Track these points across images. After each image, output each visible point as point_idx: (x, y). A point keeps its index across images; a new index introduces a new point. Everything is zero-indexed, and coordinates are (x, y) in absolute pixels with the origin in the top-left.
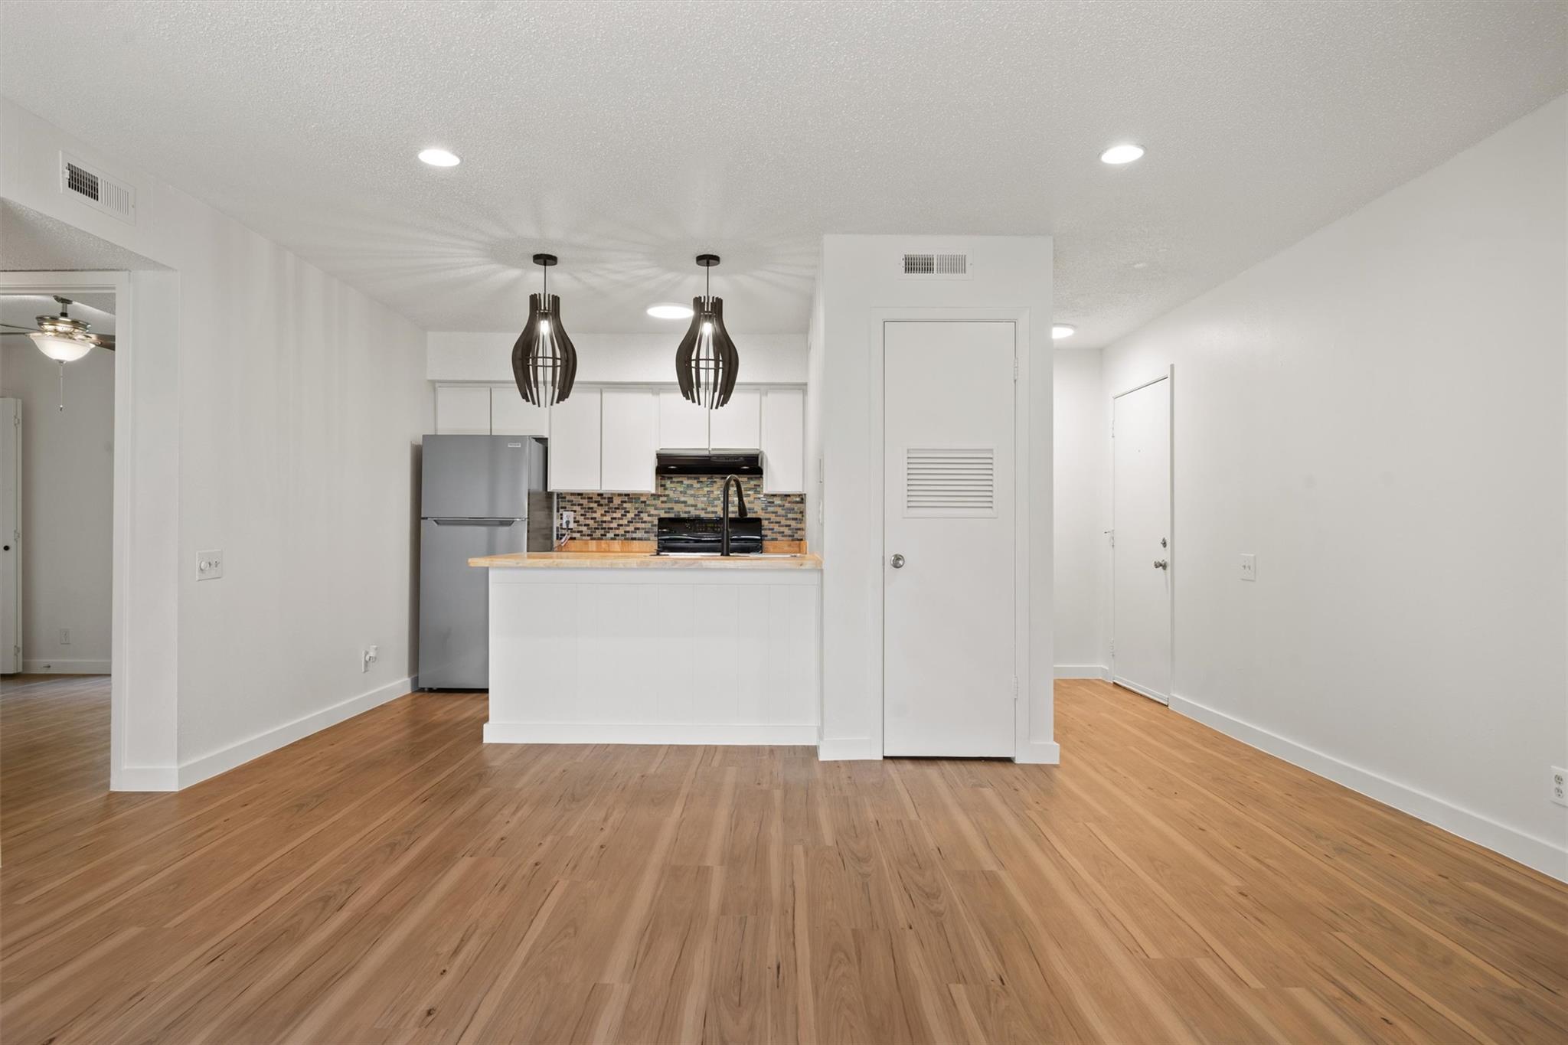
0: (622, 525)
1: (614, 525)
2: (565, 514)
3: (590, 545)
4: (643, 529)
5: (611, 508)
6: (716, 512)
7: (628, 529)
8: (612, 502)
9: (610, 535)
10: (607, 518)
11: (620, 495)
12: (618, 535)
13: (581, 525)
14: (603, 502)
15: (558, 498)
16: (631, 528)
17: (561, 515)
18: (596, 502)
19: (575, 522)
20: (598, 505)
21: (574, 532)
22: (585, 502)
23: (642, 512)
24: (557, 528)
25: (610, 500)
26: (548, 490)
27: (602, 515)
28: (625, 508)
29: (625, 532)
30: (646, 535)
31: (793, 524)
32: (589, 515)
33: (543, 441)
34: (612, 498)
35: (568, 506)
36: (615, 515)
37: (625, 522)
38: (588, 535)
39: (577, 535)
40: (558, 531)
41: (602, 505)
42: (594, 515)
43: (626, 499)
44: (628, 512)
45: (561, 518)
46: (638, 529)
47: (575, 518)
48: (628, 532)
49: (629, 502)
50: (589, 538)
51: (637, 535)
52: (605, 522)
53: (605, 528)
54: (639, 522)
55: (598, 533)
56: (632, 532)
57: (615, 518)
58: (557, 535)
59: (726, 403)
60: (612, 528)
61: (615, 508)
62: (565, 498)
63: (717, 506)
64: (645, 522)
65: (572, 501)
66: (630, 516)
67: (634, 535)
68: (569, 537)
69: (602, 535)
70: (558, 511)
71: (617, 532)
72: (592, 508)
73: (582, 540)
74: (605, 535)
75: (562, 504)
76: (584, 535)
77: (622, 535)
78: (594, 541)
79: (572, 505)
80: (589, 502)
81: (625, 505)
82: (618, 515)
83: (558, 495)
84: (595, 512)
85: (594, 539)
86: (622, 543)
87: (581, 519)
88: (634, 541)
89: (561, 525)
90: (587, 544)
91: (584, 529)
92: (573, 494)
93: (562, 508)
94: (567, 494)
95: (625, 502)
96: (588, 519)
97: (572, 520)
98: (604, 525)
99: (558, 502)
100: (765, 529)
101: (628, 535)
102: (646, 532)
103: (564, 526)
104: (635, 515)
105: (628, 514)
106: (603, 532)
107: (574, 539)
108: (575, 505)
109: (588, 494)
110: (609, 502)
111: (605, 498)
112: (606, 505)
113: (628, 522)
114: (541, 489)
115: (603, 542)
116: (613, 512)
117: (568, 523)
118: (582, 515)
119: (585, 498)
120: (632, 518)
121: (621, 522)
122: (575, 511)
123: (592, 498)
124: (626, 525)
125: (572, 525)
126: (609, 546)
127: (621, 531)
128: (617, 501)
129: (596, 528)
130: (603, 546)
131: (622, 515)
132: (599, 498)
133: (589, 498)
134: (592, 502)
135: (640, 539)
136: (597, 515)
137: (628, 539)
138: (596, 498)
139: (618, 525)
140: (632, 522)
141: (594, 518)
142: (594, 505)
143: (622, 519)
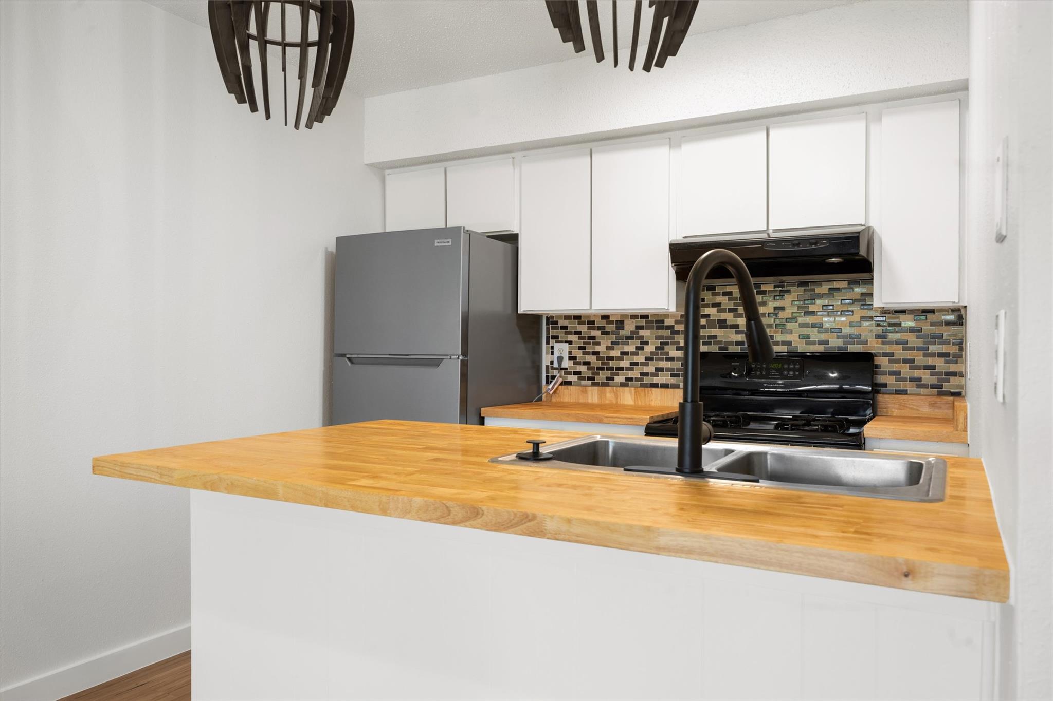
0: (636, 364)
1: (625, 364)
2: (557, 346)
3: (590, 393)
4: (668, 369)
5: (622, 338)
6: (789, 343)
7: (646, 369)
8: (623, 328)
9: (620, 379)
10: (615, 353)
11: (634, 317)
12: (631, 379)
13: (579, 363)
14: (611, 328)
15: (547, 324)
16: (650, 369)
17: (552, 348)
18: (599, 328)
19: (570, 358)
20: (603, 333)
21: (570, 373)
22: (583, 328)
23: (667, 343)
24: (547, 367)
25: (620, 324)
26: (519, 312)
27: (608, 348)
28: (642, 337)
29: (642, 374)
30: (673, 381)
31: (939, 363)
32: (589, 348)
33: (512, 239)
34: (622, 322)
35: (561, 333)
36: (627, 348)
37: (641, 358)
38: (589, 379)
39: (573, 378)
40: (547, 371)
41: (607, 333)
42: (597, 348)
43: (643, 322)
44: (647, 343)
45: (552, 353)
46: (662, 370)
47: (570, 353)
48: (646, 374)
49: (648, 328)
50: (590, 382)
51: (661, 379)
52: (612, 358)
53: (612, 369)
54: (662, 359)
55: (602, 376)
56: (653, 375)
57: (626, 353)
58: (547, 377)
60: (622, 369)
61: (628, 338)
62: (557, 323)
63: (791, 332)
64: (672, 359)
65: (566, 328)
66: (650, 348)
67: (656, 380)
68: (560, 380)
69: (608, 379)
70: (548, 343)
71: (630, 374)
72: (593, 338)
73: (580, 385)
74: (613, 379)
75: (553, 332)
76: (583, 379)
77: (637, 380)
78: (596, 388)
79: (567, 333)
80: (589, 328)
81: (642, 333)
82: (630, 348)
83: (548, 318)
84: (598, 343)
85: (597, 384)
86: (635, 392)
87: (578, 354)
88: (654, 389)
89: (552, 363)
90: (585, 392)
91: (583, 369)
92: (567, 317)
93: (553, 337)
94: (560, 317)
95: (642, 328)
96: (588, 353)
97: (566, 356)
98: (612, 364)
99: (548, 329)
100: (884, 373)
101: (647, 380)
102: (673, 375)
103: (556, 365)
104: (657, 348)
105: (645, 347)
106: (608, 374)
107: (569, 383)
108: (570, 333)
109: (589, 317)
110: (617, 328)
111: (612, 322)
112: (613, 333)
113: (647, 359)
114: (509, 310)
115: (608, 389)
116: (623, 344)
117: (560, 359)
118: (580, 348)
119: (583, 323)
120: (651, 353)
121: (636, 359)
122: (570, 343)
123: (593, 323)
124: (643, 364)
125: (566, 363)
126: (616, 396)
127: (635, 374)
128: (630, 326)
129: (599, 369)
130: (608, 395)
131: (637, 348)
132: (603, 323)
133: (589, 323)
134: (593, 329)
135: (665, 386)
136: (601, 348)
137: (643, 386)
138: (599, 322)
139: (632, 364)
140: (652, 359)
141: (596, 353)
142: (596, 333)
143: (637, 354)
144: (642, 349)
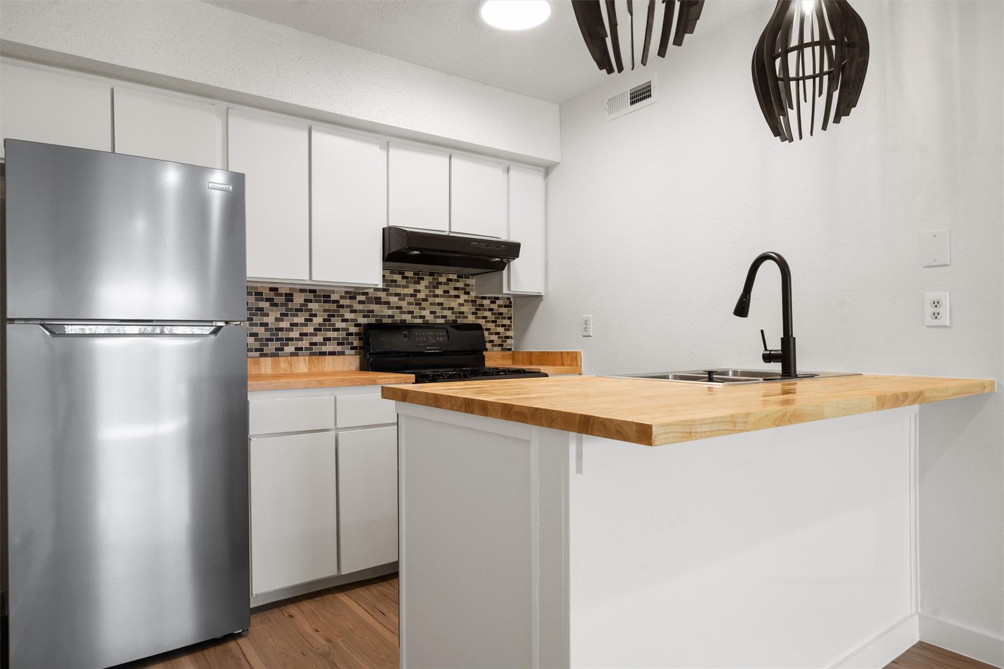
0: (306, 334)
1: (295, 334)
3: (263, 364)
4: (335, 339)
5: (291, 310)
6: (423, 317)
7: (315, 339)
8: (292, 301)
9: (290, 349)
10: (285, 324)
11: (302, 291)
12: (301, 349)
14: (279, 300)
16: (319, 339)
18: (267, 300)
20: (271, 305)
23: (334, 316)
25: (289, 297)
27: (277, 320)
28: (311, 310)
29: (311, 344)
30: (339, 348)
32: (257, 320)
34: (292, 295)
36: (296, 320)
37: (310, 329)
38: (257, 350)
41: (276, 305)
42: (265, 320)
43: (311, 296)
44: (315, 315)
46: (329, 339)
48: (315, 344)
49: (316, 301)
50: (258, 353)
51: (330, 348)
52: (281, 329)
53: (281, 339)
54: (329, 330)
55: (272, 347)
56: (321, 344)
57: (296, 325)
60: (291, 339)
61: (297, 310)
63: (424, 309)
64: (338, 330)
66: (318, 320)
67: (324, 349)
69: (277, 349)
71: (300, 344)
72: (262, 309)
74: (282, 349)
76: (251, 350)
77: (307, 349)
78: (264, 359)
80: (257, 300)
81: (312, 306)
82: (300, 319)
84: (267, 315)
85: (266, 355)
86: (303, 361)
90: (258, 363)
95: (310, 301)
96: (256, 325)
98: (281, 335)
101: (315, 349)
102: (339, 344)
104: (324, 320)
105: (314, 318)
106: (278, 344)
110: (287, 300)
111: (281, 295)
112: (282, 305)
113: (315, 330)
115: (276, 359)
116: (292, 315)
120: (319, 324)
121: (306, 330)
123: (261, 294)
124: (312, 334)
126: (290, 365)
127: (305, 344)
128: (299, 299)
129: (267, 340)
131: (306, 320)
132: (271, 295)
133: (256, 294)
134: (262, 300)
135: (332, 353)
136: (270, 320)
137: (314, 354)
138: (267, 294)
139: (301, 334)
140: (320, 330)
141: (265, 325)
142: (265, 305)
143: (306, 325)
144: (311, 320)
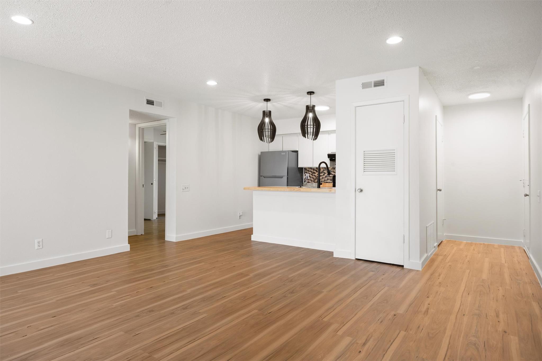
0: (323, 178)
2: (307, 174)
4: (330, 179)
7: (325, 179)
13: (311, 178)
14: (318, 170)
15: (304, 169)
16: (326, 179)
17: (305, 175)
18: (315, 170)
19: (309, 177)
20: (316, 171)
21: (309, 180)
22: (312, 170)
24: (304, 179)
26: (299, 167)
27: (317, 175)
28: (324, 172)
29: (324, 180)
30: (331, 181)
32: (313, 175)
33: (297, 152)
35: (307, 171)
36: (321, 175)
37: (324, 177)
38: (313, 181)
39: (309, 181)
40: (304, 180)
42: (315, 175)
43: (325, 169)
44: (325, 173)
45: (306, 176)
46: (328, 179)
47: (309, 176)
48: (325, 180)
49: (326, 170)
50: (313, 182)
51: (328, 181)
54: (328, 177)
56: (327, 180)
58: (304, 181)
59: (316, 139)
62: (306, 169)
65: (308, 170)
66: (326, 175)
67: (327, 181)
68: (307, 181)
70: (305, 173)
72: (314, 172)
73: (311, 182)
75: (306, 171)
76: (312, 181)
77: (323, 181)
78: (315, 183)
80: (313, 170)
81: (324, 171)
83: (304, 168)
84: (315, 174)
85: (315, 182)
87: (311, 176)
88: (327, 183)
89: (305, 178)
90: (312, 184)
91: (312, 179)
92: (309, 168)
93: (306, 172)
94: (307, 168)
95: (324, 170)
96: (313, 176)
97: (308, 176)
99: (305, 171)
101: (325, 181)
102: (331, 180)
103: (306, 178)
105: (325, 174)
107: (309, 182)
108: (309, 171)
109: (313, 168)
113: (325, 177)
114: (296, 167)
117: (307, 177)
118: (312, 175)
119: (312, 169)
120: (326, 176)
121: (323, 177)
122: (309, 173)
123: (314, 169)
125: (309, 178)
129: (316, 179)
132: (316, 169)
134: (314, 170)
137: (325, 182)
138: (315, 169)
139: (322, 178)
140: (326, 177)
141: (315, 176)
142: (315, 171)
143: (323, 176)
144: (324, 175)
